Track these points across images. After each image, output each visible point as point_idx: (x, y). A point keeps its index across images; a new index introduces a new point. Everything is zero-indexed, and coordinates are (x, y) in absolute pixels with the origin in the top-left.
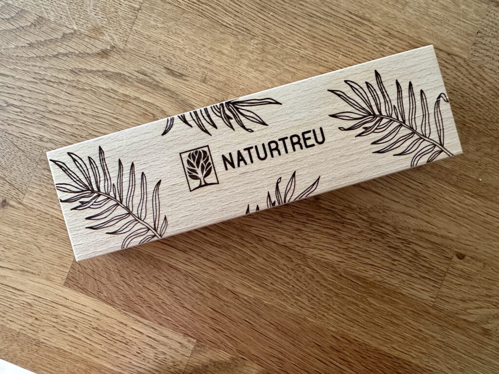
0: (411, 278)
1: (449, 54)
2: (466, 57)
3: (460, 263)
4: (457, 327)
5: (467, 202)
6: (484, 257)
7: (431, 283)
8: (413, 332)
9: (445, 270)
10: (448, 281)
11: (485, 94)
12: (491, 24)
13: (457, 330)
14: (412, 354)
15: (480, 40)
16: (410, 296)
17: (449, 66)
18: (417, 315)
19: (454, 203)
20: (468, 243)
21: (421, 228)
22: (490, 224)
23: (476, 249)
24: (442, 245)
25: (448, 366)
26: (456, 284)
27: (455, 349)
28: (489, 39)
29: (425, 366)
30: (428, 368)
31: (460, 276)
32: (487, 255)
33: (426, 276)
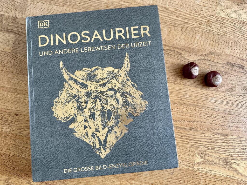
0: (1, 125)
1: (5, 52)
2: (10, 52)
3: (17, 117)
4: (19, 139)
5: (16, 97)
6: (25, 114)
7: (8, 125)
8: (4, 143)
9: (12, 120)
10: (13, 124)
11: (18, 62)
12: (17, 40)
13: (19, 140)
14: (5, 151)
15: (14, 46)
16: (2, 131)
17: (5, 56)
18: (5, 137)
19: (12, 98)
20: (18, 110)
21: (3, 108)
22: (25, 102)
23: (21, 111)
24: (10, 112)
25: (18, 152)
26: (17, 124)
27: (19, 146)
28: (17, 45)
29: (9, 154)
30: (11, 154)
31: (17, 121)
32: (25, 112)
33: (6, 123)
